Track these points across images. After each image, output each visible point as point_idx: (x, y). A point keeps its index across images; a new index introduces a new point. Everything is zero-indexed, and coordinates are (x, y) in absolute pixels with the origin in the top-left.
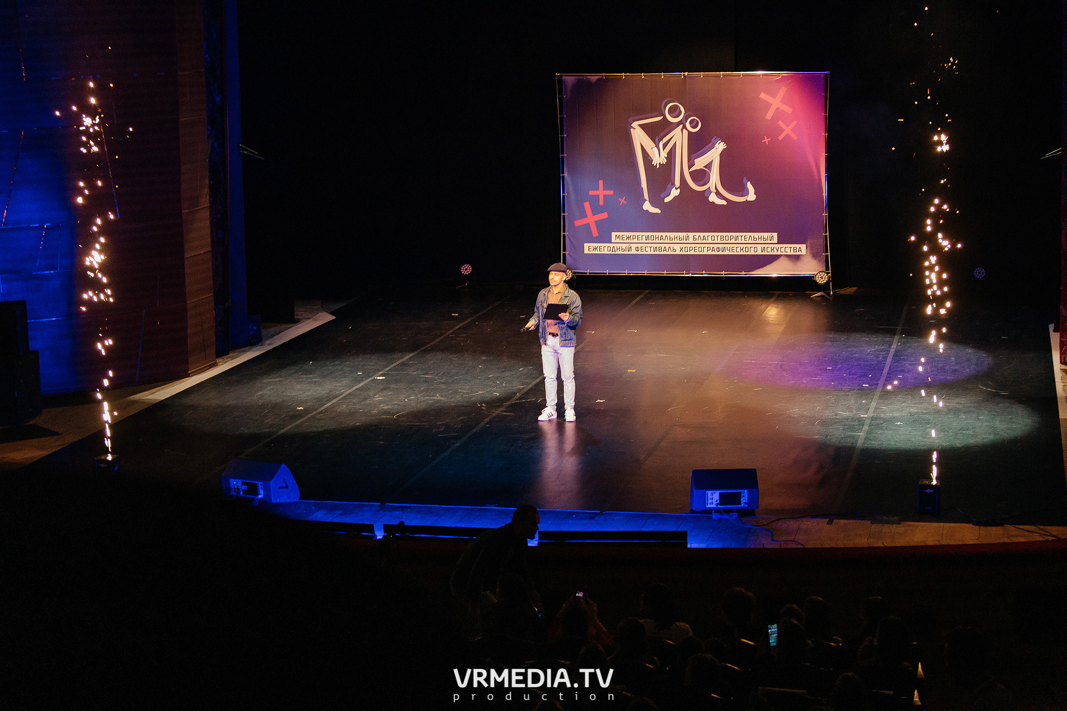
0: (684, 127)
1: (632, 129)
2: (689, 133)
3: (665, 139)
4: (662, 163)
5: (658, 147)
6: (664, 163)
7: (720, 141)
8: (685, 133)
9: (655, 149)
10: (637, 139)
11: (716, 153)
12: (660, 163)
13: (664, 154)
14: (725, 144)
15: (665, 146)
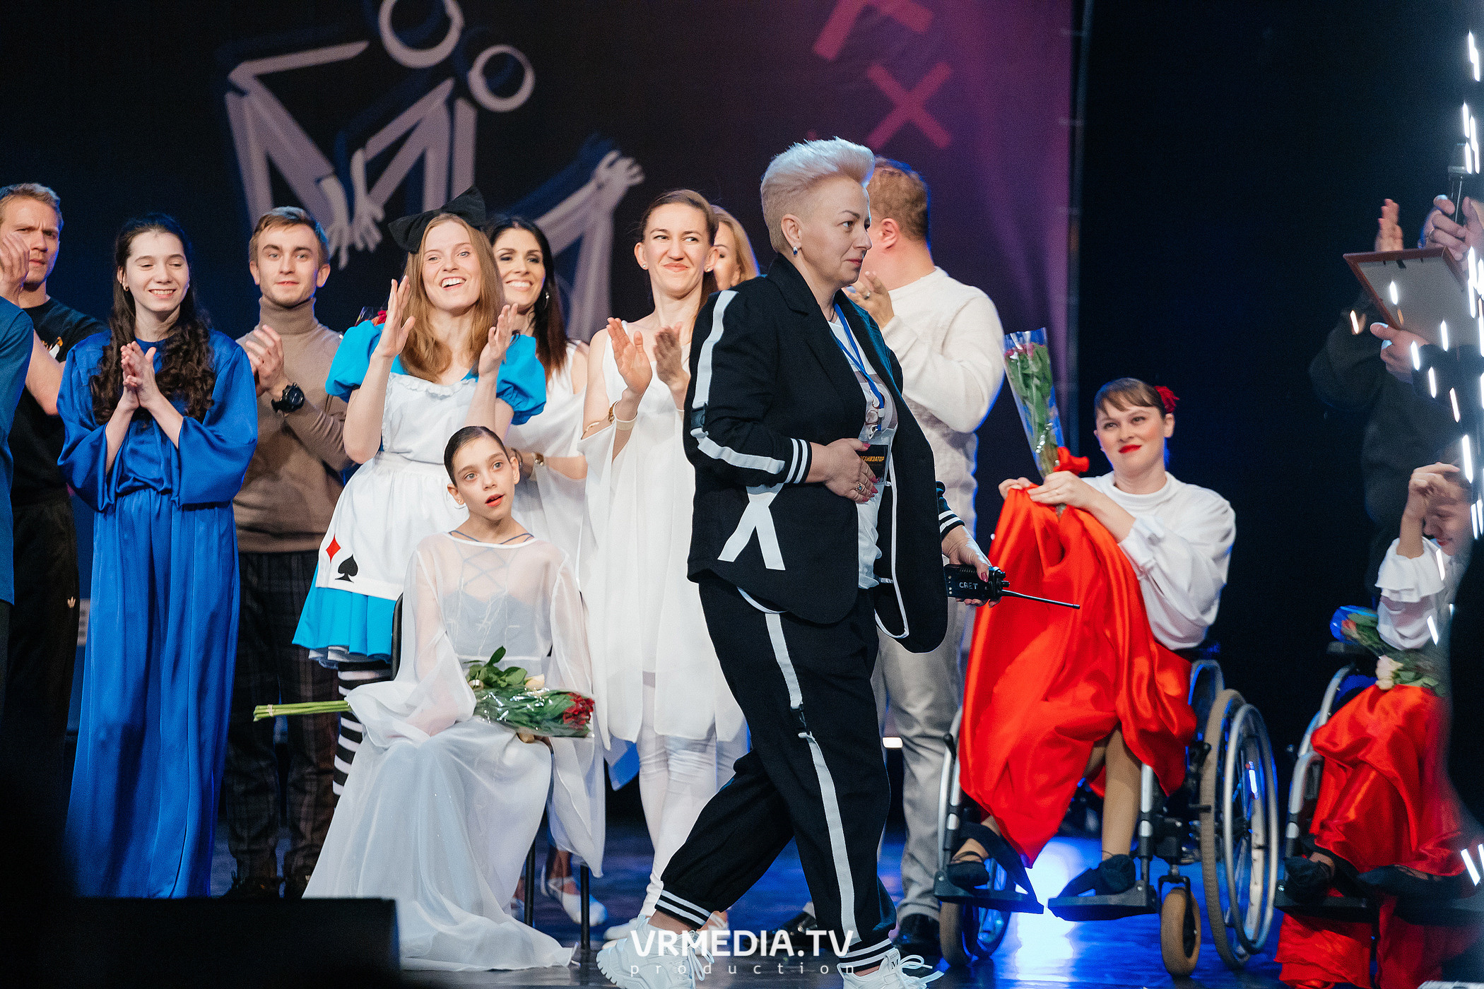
0: (462, 91)
1: (230, 98)
2: (484, 117)
3: (378, 143)
4: (360, 246)
5: (344, 176)
6: (372, 247)
7: (612, 156)
8: (465, 114)
9: (332, 188)
10: (252, 138)
11: (597, 205)
12: (352, 249)
13: (369, 208)
14: (636, 170)
15: (375, 171)
